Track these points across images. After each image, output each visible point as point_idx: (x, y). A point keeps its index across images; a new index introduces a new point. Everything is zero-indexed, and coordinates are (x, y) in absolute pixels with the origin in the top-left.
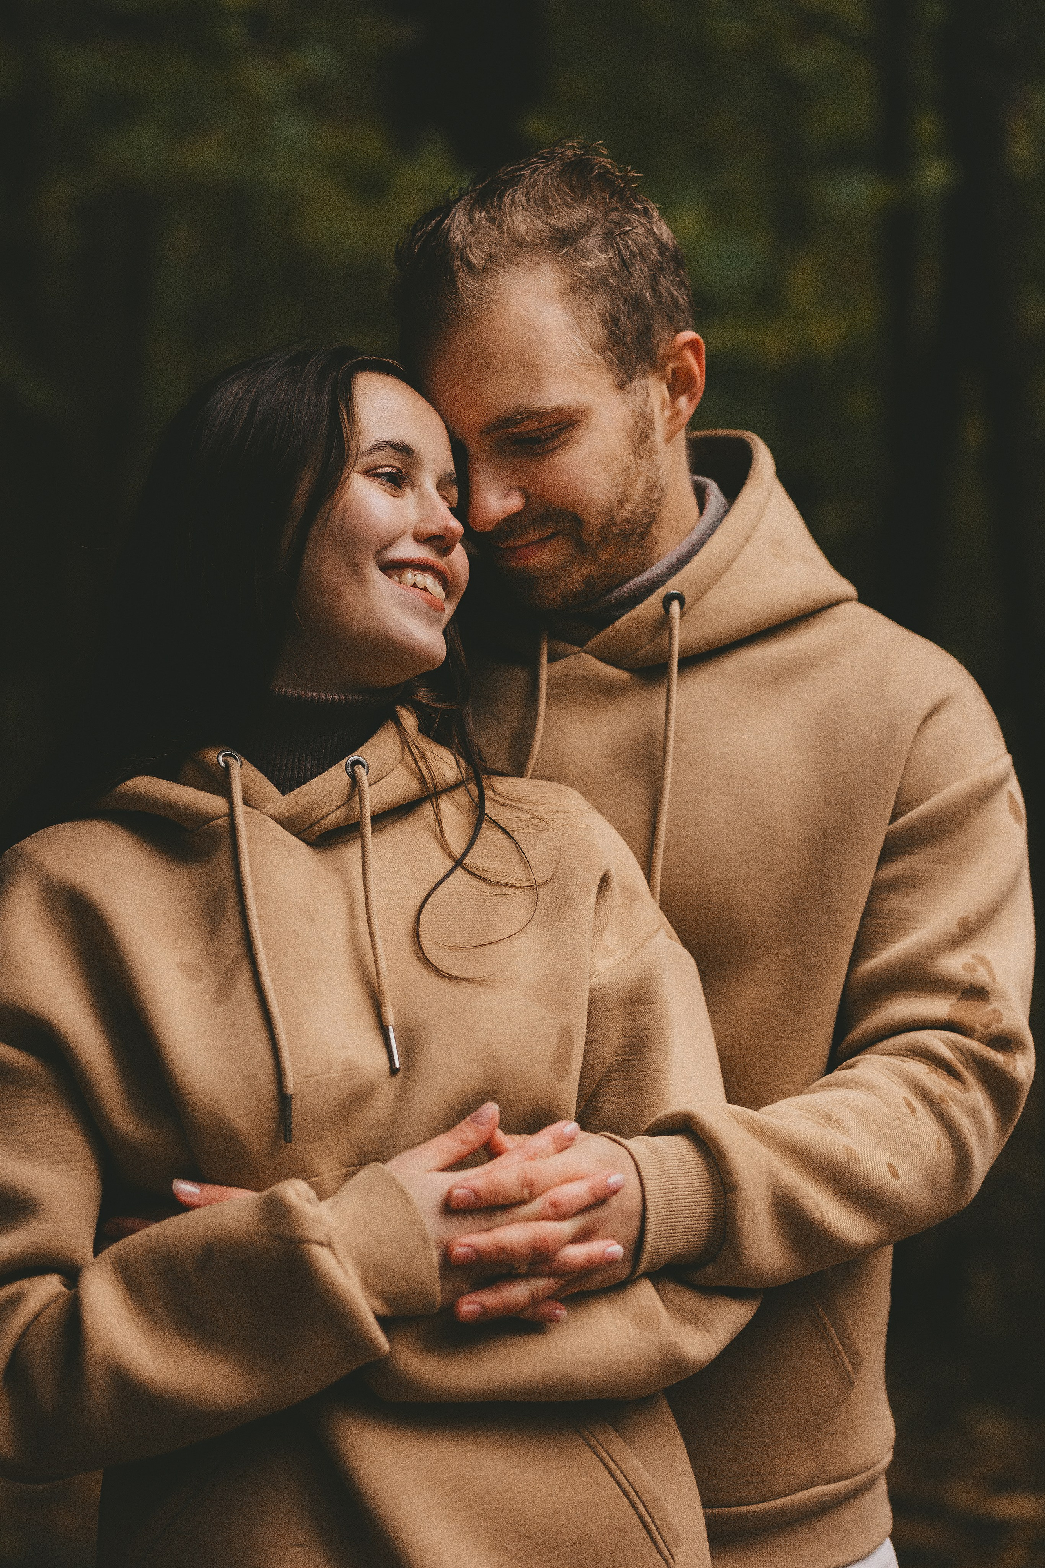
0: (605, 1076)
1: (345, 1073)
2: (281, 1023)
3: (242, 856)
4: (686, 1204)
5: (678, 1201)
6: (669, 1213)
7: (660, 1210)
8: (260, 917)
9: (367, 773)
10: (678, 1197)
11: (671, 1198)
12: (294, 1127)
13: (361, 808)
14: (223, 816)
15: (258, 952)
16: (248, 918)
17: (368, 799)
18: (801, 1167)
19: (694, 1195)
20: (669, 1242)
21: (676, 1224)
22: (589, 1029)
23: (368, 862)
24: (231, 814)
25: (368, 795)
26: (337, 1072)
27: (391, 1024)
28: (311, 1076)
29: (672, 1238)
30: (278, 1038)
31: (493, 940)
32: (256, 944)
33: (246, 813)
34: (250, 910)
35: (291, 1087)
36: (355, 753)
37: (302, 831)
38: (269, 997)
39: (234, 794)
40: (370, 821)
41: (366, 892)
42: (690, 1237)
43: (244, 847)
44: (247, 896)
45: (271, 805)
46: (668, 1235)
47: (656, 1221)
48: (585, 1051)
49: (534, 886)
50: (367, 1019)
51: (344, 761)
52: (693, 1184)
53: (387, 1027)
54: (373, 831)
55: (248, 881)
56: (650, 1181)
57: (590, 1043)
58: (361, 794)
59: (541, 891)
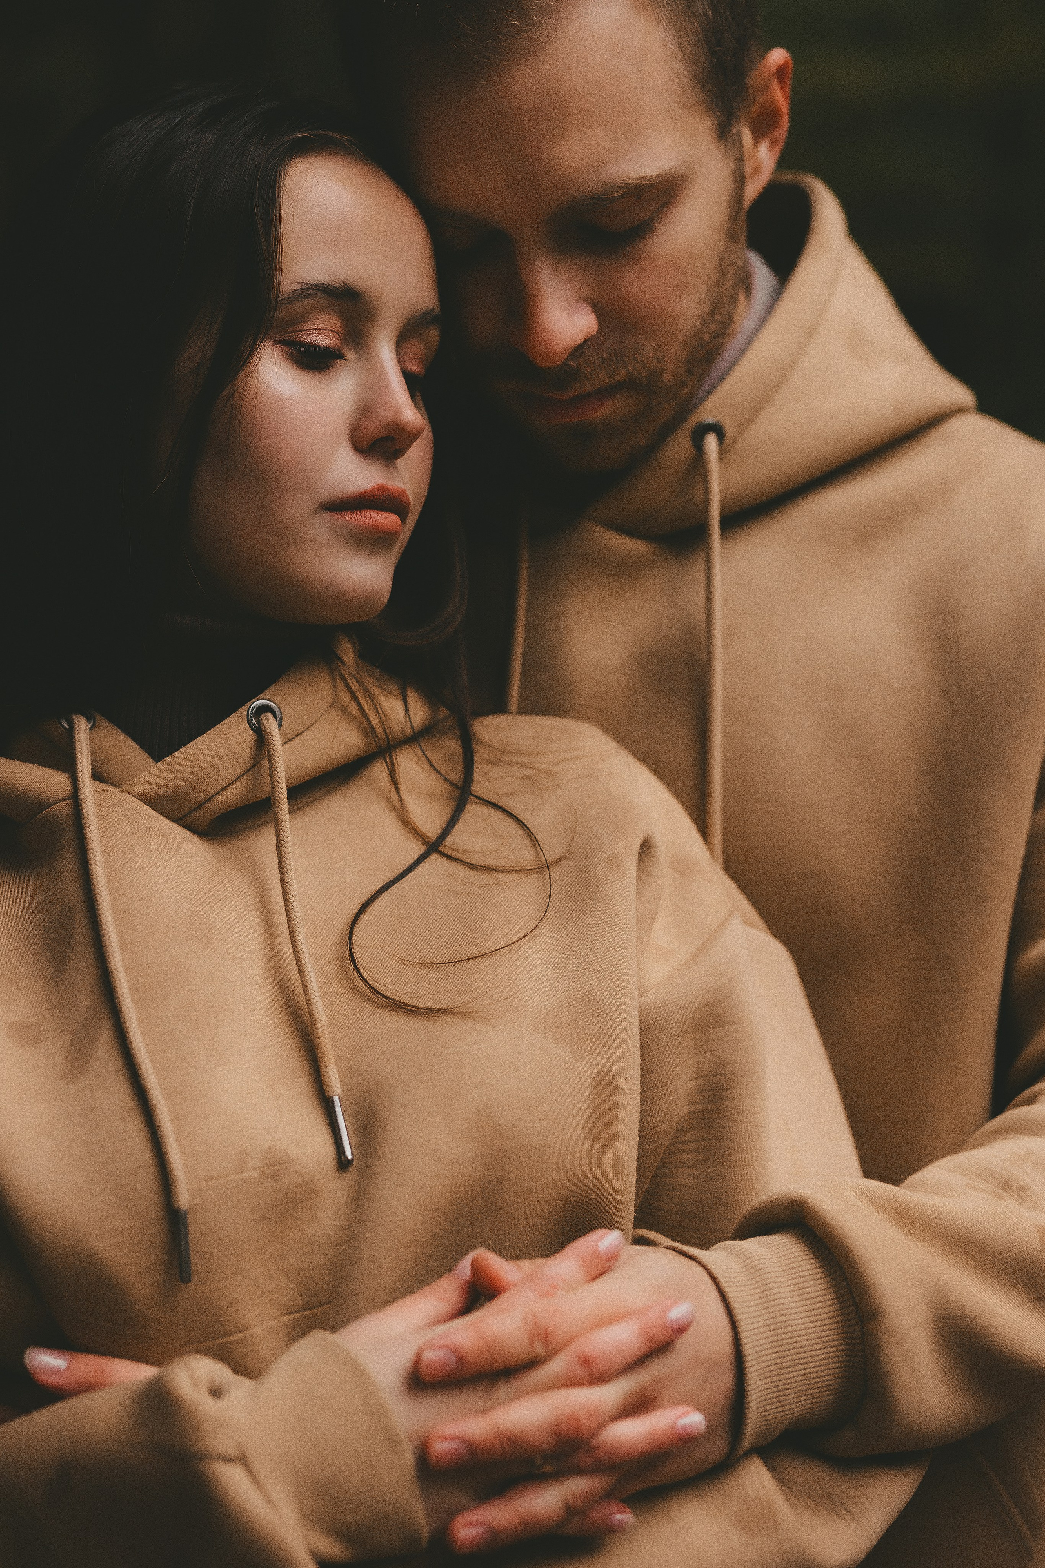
0: (676, 1138)
1: (267, 1170)
2: (162, 1102)
3: (92, 856)
4: (804, 1343)
5: (792, 1340)
6: (779, 1361)
7: (766, 1358)
8: (124, 946)
9: (280, 725)
10: (791, 1334)
11: (780, 1337)
12: (194, 1257)
13: (272, 777)
14: (64, 800)
15: (122, 999)
16: (105, 949)
17: (282, 762)
18: (976, 1265)
19: (815, 1327)
20: (784, 1403)
21: (791, 1375)
22: (645, 1070)
23: (286, 856)
24: (75, 797)
25: (281, 758)
26: (255, 1169)
27: (336, 1093)
28: (216, 1178)
29: (786, 1397)
30: (160, 1126)
31: (485, 951)
32: (119, 987)
33: (96, 792)
34: (107, 937)
35: (184, 1198)
36: (262, 696)
37: (185, 816)
38: (142, 1065)
39: (79, 765)
40: (285, 795)
41: (286, 900)
42: (814, 1391)
43: (95, 844)
44: (103, 916)
45: (137, 779)
46: (781, 1393)
47: (761, 1374)
48: (642, 1102)
49: (544, 867)
50: (302, 1083)
51: (246, 707)
52: (812, 1312)
53: (331, 1098)
54: (291, 812)
55: (103, 894)
56: (746, 1316)
57: (647, 1088)
58: (270, 756)
59: (554, 872)
